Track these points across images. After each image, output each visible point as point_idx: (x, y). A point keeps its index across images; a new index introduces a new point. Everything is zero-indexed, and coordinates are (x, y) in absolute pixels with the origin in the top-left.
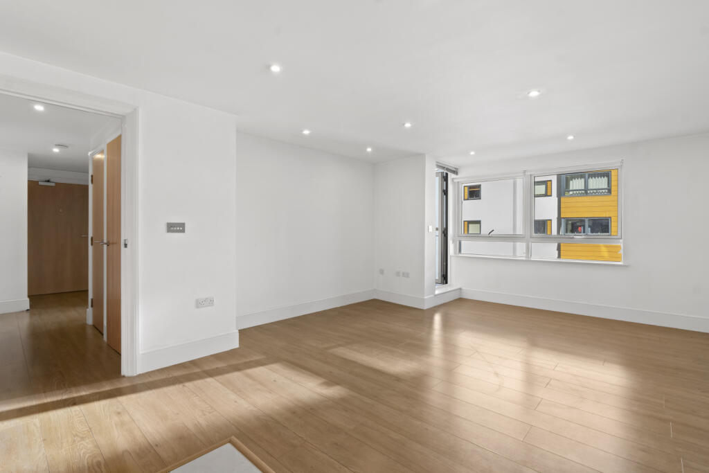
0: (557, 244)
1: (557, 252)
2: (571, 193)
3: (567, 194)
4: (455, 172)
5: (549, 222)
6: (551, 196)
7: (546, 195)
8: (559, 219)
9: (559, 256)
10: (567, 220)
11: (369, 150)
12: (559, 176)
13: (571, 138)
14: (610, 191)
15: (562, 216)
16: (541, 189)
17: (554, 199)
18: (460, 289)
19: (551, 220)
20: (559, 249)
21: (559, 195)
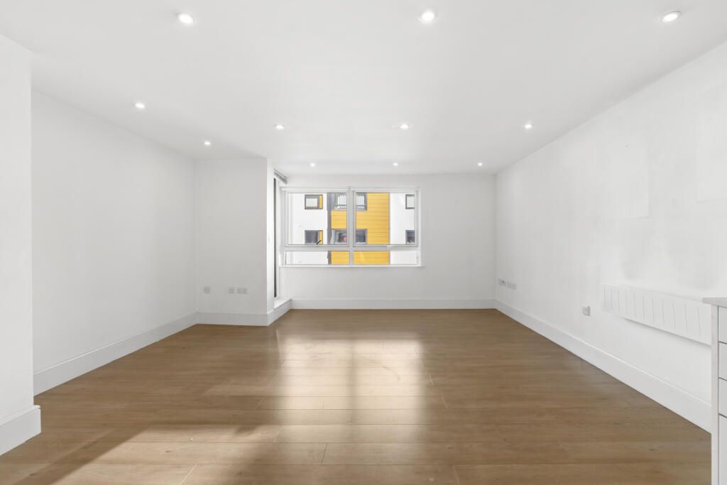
0: (327, 253)
1: (327, 260)
2: (339, 207)
3: (336, 208)
4: (284, 180)
5: (321, 233)
6: (322, 208)
7: (318, 208)
8: (330, 229)
9: (330, 262)
10: (336, 231)
11: (207, 143)
12: (329, 194)
13: (396, 164)
14: (366, 208)
15: (332, 227)
16: (313, 202)
17: (324, 212)
18: (291, 300)
19: (322, 231)
20: (329, 257)
21: (330, 209)
